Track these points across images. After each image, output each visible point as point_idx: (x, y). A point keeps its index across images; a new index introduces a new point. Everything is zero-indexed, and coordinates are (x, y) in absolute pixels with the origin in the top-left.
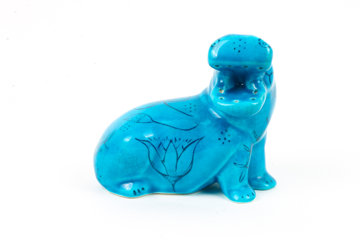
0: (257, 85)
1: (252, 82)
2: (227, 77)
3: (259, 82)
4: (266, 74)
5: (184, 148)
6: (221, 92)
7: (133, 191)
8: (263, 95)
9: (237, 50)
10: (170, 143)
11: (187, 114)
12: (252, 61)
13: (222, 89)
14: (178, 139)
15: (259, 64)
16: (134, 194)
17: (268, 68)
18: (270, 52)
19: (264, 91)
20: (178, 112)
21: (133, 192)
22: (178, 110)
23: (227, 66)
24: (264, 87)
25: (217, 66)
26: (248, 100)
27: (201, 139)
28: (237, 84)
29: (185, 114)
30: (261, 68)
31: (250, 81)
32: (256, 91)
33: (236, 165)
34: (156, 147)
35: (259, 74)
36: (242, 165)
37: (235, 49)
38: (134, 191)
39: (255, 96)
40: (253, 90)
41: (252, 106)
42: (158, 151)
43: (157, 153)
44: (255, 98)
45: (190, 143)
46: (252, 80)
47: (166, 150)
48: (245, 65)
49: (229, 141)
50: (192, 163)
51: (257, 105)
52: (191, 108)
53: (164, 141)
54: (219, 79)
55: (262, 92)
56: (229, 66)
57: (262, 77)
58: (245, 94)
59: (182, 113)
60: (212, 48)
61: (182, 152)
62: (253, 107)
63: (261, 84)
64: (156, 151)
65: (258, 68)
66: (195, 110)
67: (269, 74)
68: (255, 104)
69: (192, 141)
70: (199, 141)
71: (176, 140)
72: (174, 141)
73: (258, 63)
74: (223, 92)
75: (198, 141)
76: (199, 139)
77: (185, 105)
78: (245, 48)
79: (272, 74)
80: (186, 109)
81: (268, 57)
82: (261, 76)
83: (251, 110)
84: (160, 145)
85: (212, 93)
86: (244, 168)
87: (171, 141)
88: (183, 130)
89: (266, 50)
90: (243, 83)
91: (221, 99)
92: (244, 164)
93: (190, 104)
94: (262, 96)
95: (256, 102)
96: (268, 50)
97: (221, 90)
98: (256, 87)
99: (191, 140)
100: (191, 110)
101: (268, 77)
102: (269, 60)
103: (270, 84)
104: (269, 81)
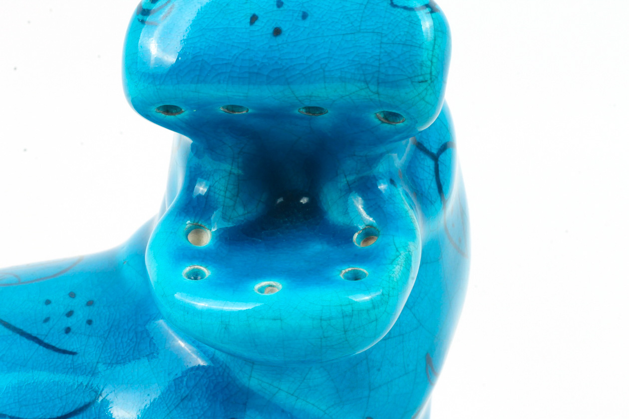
0: (375, 205)
1: (350, 189)
2: (227, 167)
3: (383, 187)
4: (420, 146)
6: (199, 241)
8: (402, 252)
9: (264, 26)
11: (48, 346)
12: (342, 80)
13: (200, 226)
15: (378, 93)
17: (428, 117)
18: (436, 30)
19: (411, 232)
20: (10, 332)
22: (13, 323)
23: (221, 110)
24: (411, 213)
25: (168, 109)
26: (329, 281)
28: (280, 200)
29: (40, 342)
30: (391, 117)
31: (343, 182)
32: (369, 234)
35: (382, 149)
37: (254, 19)
39: (363, 258)
40: (354, 230)
41: (348, 309)
44: (363, 269)
46: (351, 178)
48: (307, 104)
51: (374, 305)
52: (70, 314)
54: (192, 177)
55: (400, 240)
56: (232, 108)
57: (398, 161)
58: (317, 248)
59: (25, 341)
60: (143, 22)
62: (351, 314)
63: (392, 196)
65: (373, 118)
66: (89, 322)
67: (434, 151)
68: (362, 298)
73: (373, 88)
74: (207, 239)
77: (48, 302)
78: (305, 16)
79: (446, 147)
80: (47, 320)
81: (425, 56)
82: (395, 155)
83: (345, 331)
85: (151, 248)
89: (415, 24)
90: (306, 196)
91: (195, 275)
93: (72, 295)
94: (401, 260)
95: (367, 289)
96: (427, 24)
97: (197, 229)
98: (370, 214)
100: (69, 325)
101: (429, 163)
102: (431, 73)
103: (439, 197)
104: (434, 185)
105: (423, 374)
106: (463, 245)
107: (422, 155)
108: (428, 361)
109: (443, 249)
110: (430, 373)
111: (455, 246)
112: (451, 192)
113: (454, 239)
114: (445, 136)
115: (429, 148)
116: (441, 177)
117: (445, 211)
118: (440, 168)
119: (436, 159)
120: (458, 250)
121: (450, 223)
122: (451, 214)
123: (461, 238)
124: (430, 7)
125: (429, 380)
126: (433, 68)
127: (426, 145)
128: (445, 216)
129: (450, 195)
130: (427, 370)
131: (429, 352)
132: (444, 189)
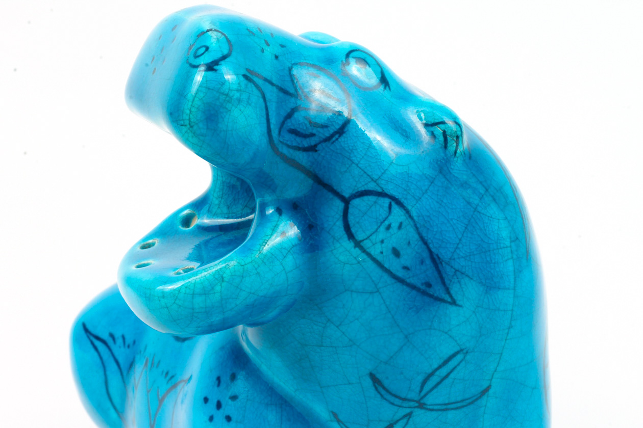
5: (160, 396)
10: (143, 369)
14: (156, 362)
27: (186, 381)
49: (229, 418)
53: (139, 355)
69: (173, 382)
70: (182, 387)
71: (153, 363)
72: (149, 365)
76: (183, 381)
84: (131, 366)
87: (146, 364)
99: (172, 377)
102: (189, 120)
103: (346, 236)
104: (340, 224)
105: (372, 391)
106: (438, 290)
107: (331, 196)
108: (376, 381)
109: (380, 285)
110: (383, 392)
111: (413, 287)
112: (371, 235)
113: (408, 281)
114: (366, 184)
115: (339, 190)
116: (351, 219)
117: (364, 250)
118: (351, 210)
119: (346, 201)
120: (424, 293)
121: (394, 265)
122: (392, 256)
123: (433, 284)
124: (211, 67)
125: (386, 399)
126: (191, 116)
127: (335, 188)
128: (369, 255)
129: (368, 238)
130: (376, 389)
131: (373, 372)
132: (353, 230)
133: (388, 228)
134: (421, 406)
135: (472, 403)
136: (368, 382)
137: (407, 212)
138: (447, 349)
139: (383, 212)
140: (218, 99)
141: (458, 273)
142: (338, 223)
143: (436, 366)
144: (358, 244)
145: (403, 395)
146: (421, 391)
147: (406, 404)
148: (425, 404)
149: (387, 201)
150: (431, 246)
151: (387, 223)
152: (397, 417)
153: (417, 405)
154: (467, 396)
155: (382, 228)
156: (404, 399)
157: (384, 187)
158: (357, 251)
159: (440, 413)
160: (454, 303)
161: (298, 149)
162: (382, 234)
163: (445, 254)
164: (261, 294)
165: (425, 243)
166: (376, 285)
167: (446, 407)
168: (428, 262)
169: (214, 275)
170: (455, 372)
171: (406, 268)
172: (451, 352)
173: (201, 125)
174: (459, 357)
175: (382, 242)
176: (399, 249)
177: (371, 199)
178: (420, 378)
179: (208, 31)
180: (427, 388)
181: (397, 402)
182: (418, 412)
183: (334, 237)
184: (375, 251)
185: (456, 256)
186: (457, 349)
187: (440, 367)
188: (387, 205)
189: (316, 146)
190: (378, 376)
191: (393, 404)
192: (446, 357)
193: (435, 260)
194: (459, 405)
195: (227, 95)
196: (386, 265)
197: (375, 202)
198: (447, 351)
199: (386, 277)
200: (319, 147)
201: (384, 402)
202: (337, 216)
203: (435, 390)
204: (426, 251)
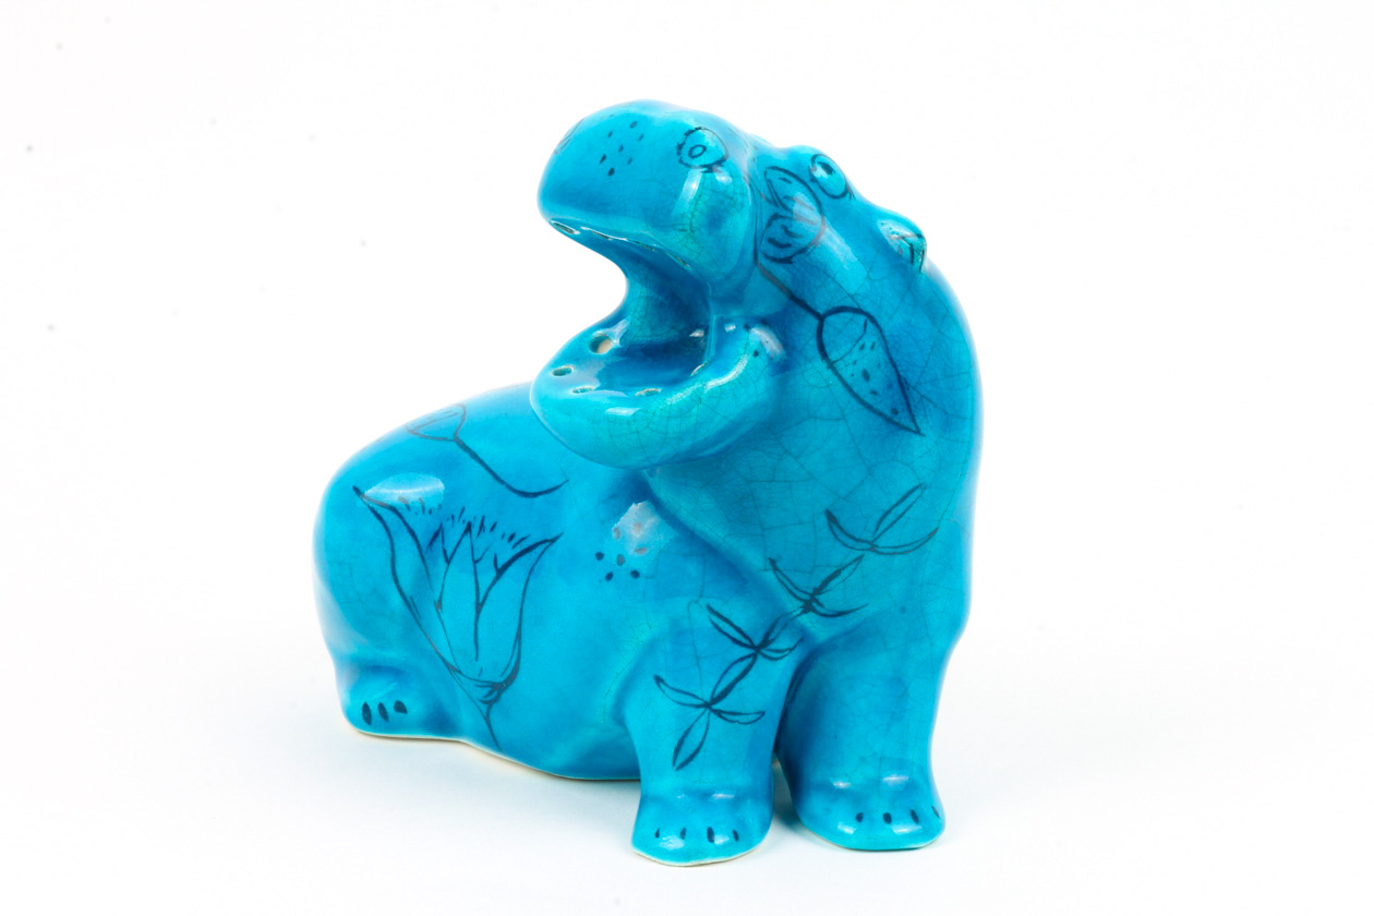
3: (730, 328)
5: (500, 565)
7: (362, 704)
10: (463, 536)
14: (488, 525)
16: (364, 717)
21: (361, 712)
27: (553, 541)
33: (662, 686)
34: (424, 540)
36: (694, 696)
37: (603, 158)
38: (366, 708)
42: (426, 557)
43: (424, 569)
44: (659, 392)
45: (518, 549)
47: (448, 561)
49: (635, 574)
50: (519, 637)
53: (450, 522)
61: (490, 582)
64: (422, 557)
69: (525, 545)
70: (546, 549)
71: (482, 527)
72: (475, 530)
75: (544, 546)
76: (546, 541)
78: (630, 161)
84: (436, 535)
86: (702, 710)
87: (468, 528)
88: (515, 491)
91: (563, 373)
92: (699, 694)
99: (523, 539)
102: (691, 224)
103: (819, 356)
104: (813, 342)
105: (826, 530)
106: (904, 419)
107: (803, 312)
108: (831, 518)
109: (846, 412)
110: (838, 532)
111: (880, 414)
112: (845, 355)
113: (875, 407)
114: (842, 300)
115: (813, 307)
116: (825, 337)
117: (836, 372)
118: (826, 328)
119: (821, 318)
120: (889, 421)
121: (862, 388)
122: (861, 379)
123: (899, 410)
124: (709, 168)
125: (839, 540)
126: (694, 220)
127: (809, 303)
128: (840, 377)
129: (842, 358)
130: (831, 528)
131: (831, 509)
132: (827, 349)
133: (862, 347)
134: (873, 548)
135: (917, 547)
136: (823, 520)
137: (881, 331)
138: (906, 484)
139: (859, 331)
140: (722, 203)
141: (924, 400)
142: (811, 342)
143: (894, 502)
144: (831, 365)
145: (857, 536)
146: (876, 531)
147: (859, 546)
148: (877, 546)
149: (861, 319)
150: (899, 368)
151: (861, 342)
152: (847, 562)
153: (869, 546)
154: (917, 538)
155: (857, 347)
156: (858, 540)
157: (861, 303)
158: (830, 372)
159: (888, 556)
160: (918, 432)
161: (775, 260)
162: (856, 355)
163: (912, 378)
164: (731, 418)
165: (894, 366)
166: (842, 411)
167: (895, 551)
168: (896, 385)
169: (691, 397)
170: (912, 509)
171: (874, 393)
172: (909, 488)
173: (703, 230)
174: (918, 492)
175: (855, 363)
176: (869, 371)
177: (847, 316)
178: (877, 517)
179: (697, 129)
180: (882, 528)
181: (851, 543)
182: (870, 556)
183: (806, 358)
184: (846, 374)
185: (922, 380)
186: (916, 484)
187: (897, 504)
188: (862, 323)
189: (791, 257)
190: (836, 514)
191: (846, 546)
192: (904, 492)
193: (903, 385)
194: (906, 548)
195: (732, 198)
196: (855, 389)
197: (851, 320)
198: (906, 485)
199: (853, 402)
200: (794, 259)
201: (838, 544)
202: (810, 334)
203: (890, 530)
204: (895, 374)
